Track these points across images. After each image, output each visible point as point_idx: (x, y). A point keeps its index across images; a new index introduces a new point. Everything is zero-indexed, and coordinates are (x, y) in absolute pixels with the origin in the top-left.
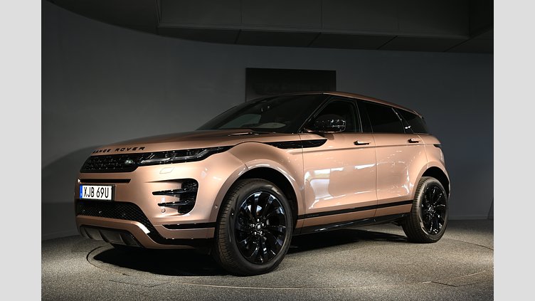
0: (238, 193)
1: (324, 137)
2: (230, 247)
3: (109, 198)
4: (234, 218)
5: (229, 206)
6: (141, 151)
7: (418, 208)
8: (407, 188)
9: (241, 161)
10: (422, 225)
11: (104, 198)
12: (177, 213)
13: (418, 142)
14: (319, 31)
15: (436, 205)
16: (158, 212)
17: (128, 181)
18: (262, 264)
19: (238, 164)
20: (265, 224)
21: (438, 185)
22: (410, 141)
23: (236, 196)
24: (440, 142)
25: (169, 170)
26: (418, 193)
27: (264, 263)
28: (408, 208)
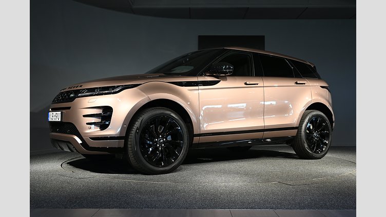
0: (143, 116)
1: (218, 78)
2: (135, 154)
3: (60, 120)
4: (139, 134)
5: (135, 125)
6: (80, 88)
7: (303, 133)
8: (293, 117)
9: (145, 94)
10: (306, 146)
11: (57, 120)
12: (99, 130)
13: (304, 84)
14: (248, 6)
15: (321, 131)
16: (86, 129)
17: (69, 108)
18: (162, 167)
19: (143, 96)
20: (166, 139)
21: (322, 116)
22: (296, 83)
23: (141, 118)
24: (328, 85)
25: (94, 100)
26: (304, 122)
27: (164, 166)
28: (294, 132)
